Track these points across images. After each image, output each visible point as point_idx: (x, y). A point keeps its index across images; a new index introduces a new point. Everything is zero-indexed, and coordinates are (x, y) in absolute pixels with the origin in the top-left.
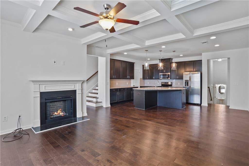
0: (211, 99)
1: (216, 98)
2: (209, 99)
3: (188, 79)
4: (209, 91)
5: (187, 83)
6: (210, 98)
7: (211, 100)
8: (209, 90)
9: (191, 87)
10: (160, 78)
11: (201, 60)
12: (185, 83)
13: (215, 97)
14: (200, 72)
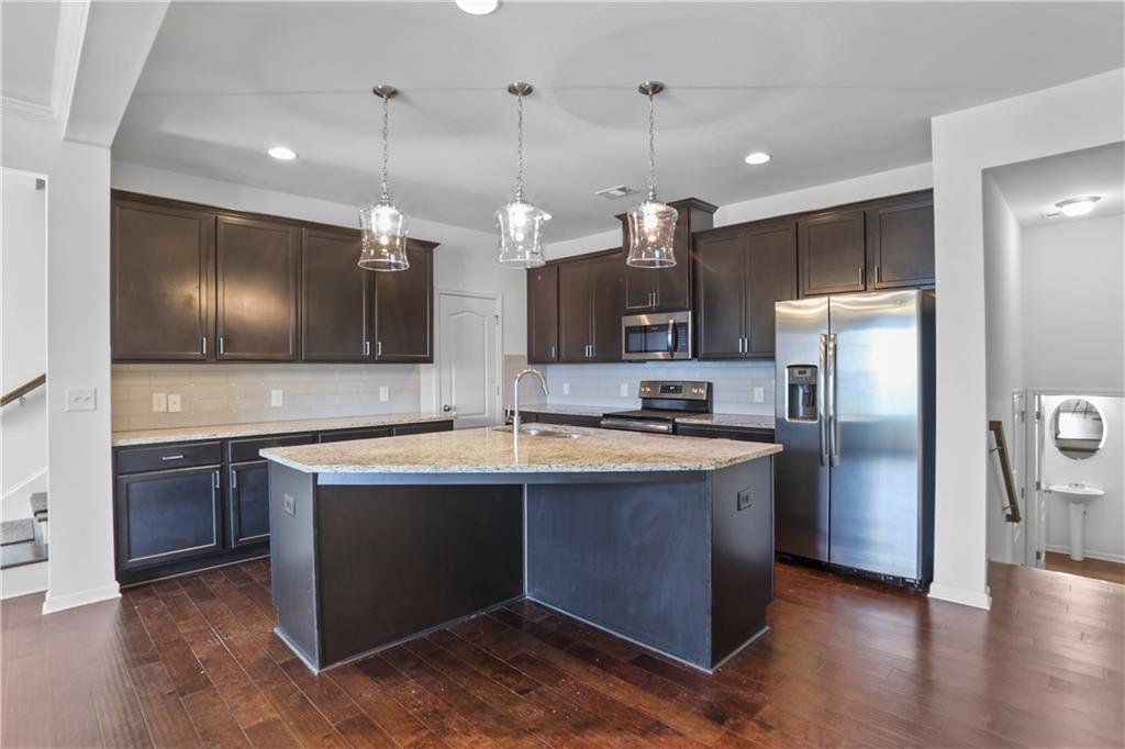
0: (1009, 511)
1: (1043, 486)
2: (1000, 510)
3: (815, 358)
4: (996, 453)
5: (804, 385)
6: (1007, 503)
7: (1014, 517)
8: (995, 445)
9: (841, 419)
10: (625, 356)
11: (930, 192)
12: (793, 388)
13: (1039, 485)
14: (914, 293)
